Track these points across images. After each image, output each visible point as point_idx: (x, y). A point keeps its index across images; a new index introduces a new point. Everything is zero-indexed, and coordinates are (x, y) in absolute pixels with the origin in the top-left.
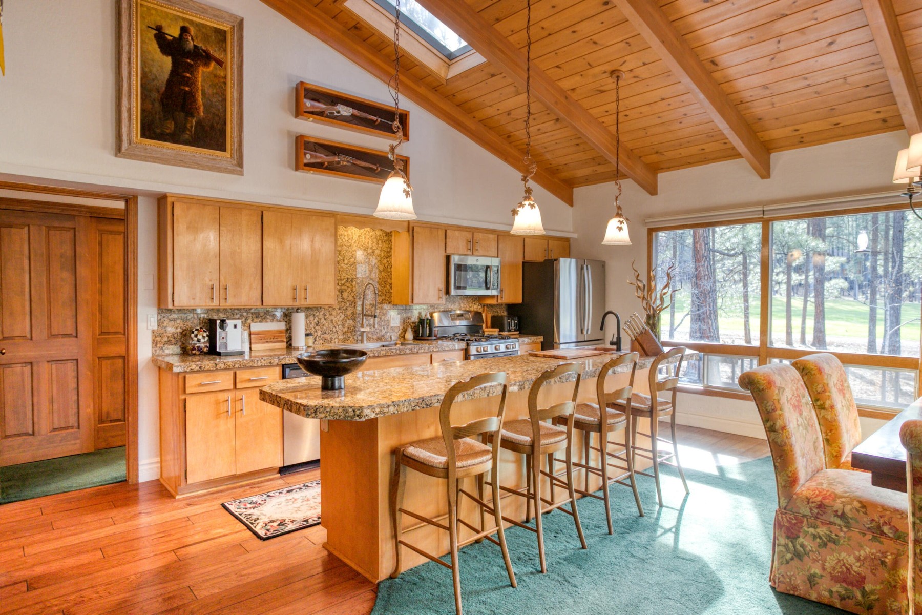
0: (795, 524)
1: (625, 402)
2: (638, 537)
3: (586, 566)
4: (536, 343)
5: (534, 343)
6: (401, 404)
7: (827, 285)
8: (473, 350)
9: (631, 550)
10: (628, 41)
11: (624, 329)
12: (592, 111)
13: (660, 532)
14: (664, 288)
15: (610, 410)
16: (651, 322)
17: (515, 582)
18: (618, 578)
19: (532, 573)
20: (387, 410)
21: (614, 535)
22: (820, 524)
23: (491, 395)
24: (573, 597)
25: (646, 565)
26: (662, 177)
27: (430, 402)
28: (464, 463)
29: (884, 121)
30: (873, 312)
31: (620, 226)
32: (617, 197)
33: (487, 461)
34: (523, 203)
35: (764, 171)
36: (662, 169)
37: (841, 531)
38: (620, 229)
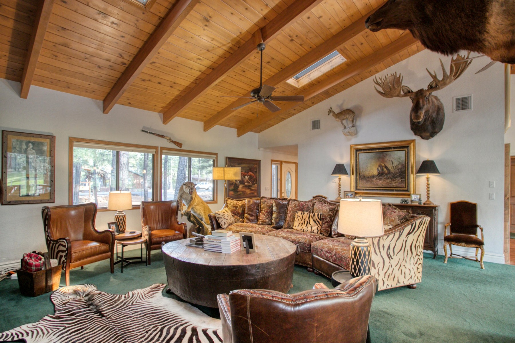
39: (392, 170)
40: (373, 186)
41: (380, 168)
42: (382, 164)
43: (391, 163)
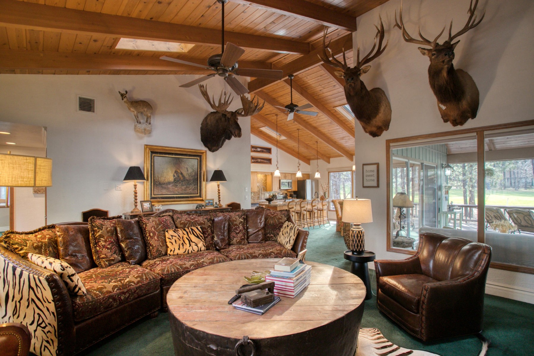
32: (317, 168)
35: (351, 160)
36: (331, 157)
38: (318, 175)
39: (187, 176)
40: (169, 194)
41: (176, 174)
42: (178, 170)
43: (186, 170)
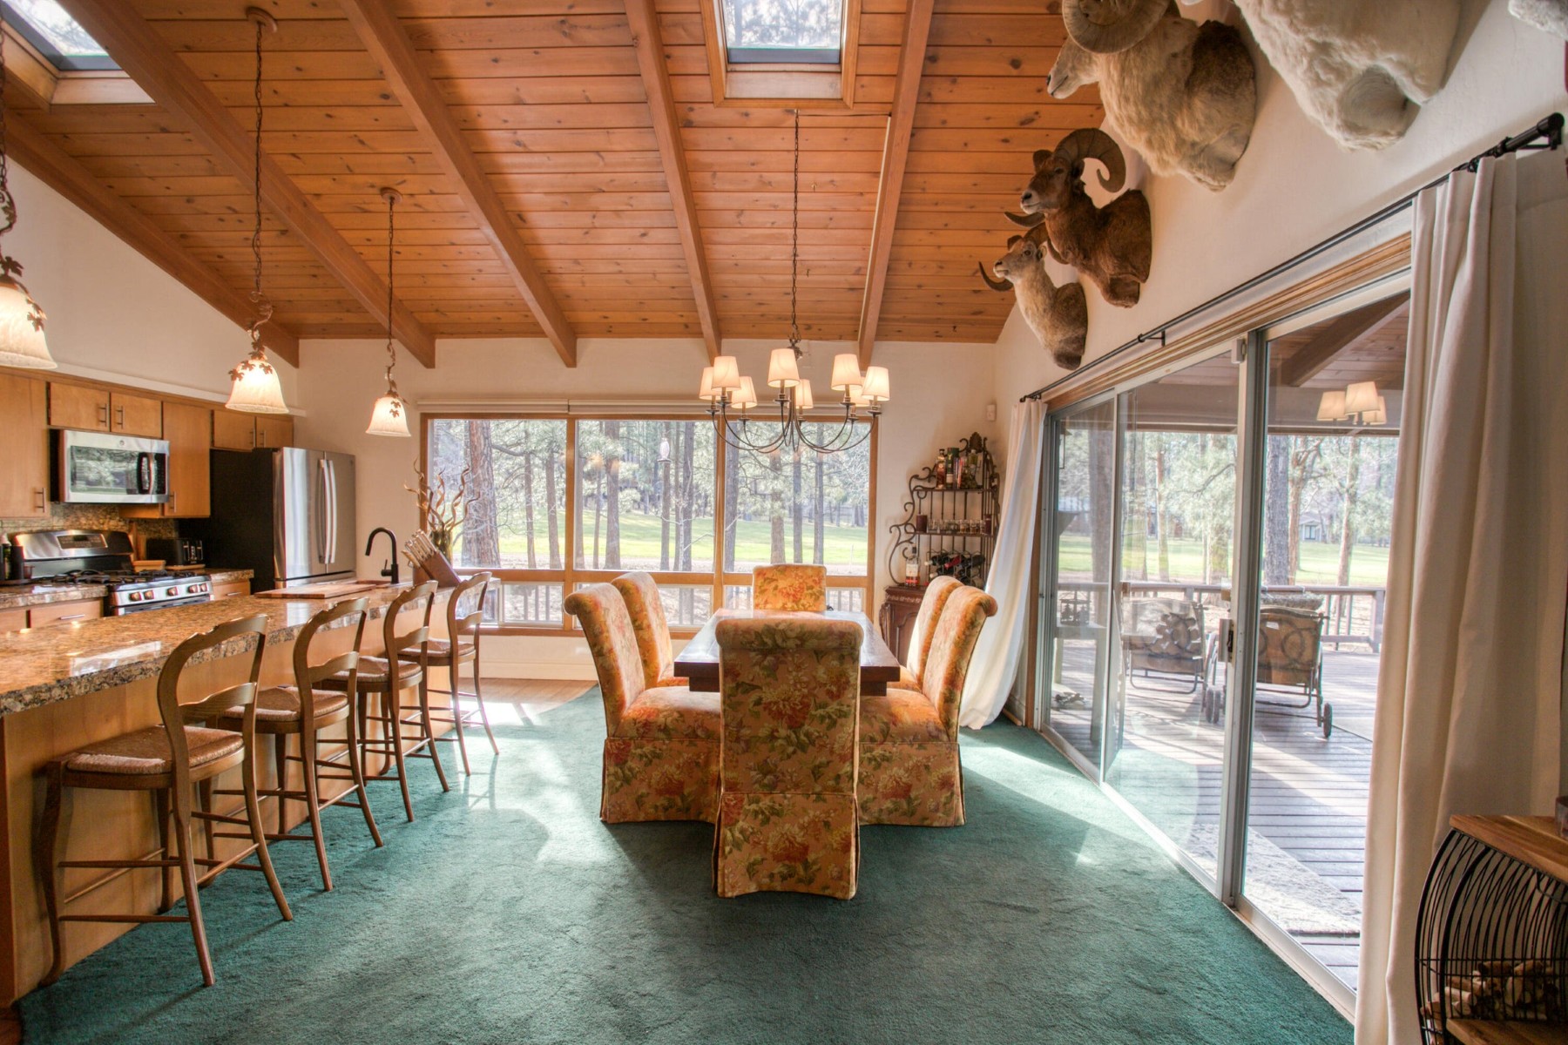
0: (623, 749)
1: (419, 651)
2: (447, 815)
3: (388, 865)
4: (242, 581)
5: (238, 580)
6: (74, 683)
7: (621, 495)
8: (122, 597)
9: (444, 831)
10: (413, 156)
11: (405, 553)
12: (344, 234)
13: (471, 801)
14: (457, 498)
15: (401, 662)
16: (439, 543)
17: (290, 912)
18: (435, 865)
19: (310, 896)
20: (48, 695)
21: (415, 821)
22: (645, 742)
23: (229, 654)
24: (380, 902)
25: (465, 841)
26: (443, 346)
27: (128, 674)
28: (201, 758)
29: (687, 326)
30: (666, 526)
31: (395, 409)
32: (389, 368)
33: (237, 749)
34: (251, 362)
35: (571, 359)
36: (442, 333)
37: (664, 744)
38: (395, 414)
